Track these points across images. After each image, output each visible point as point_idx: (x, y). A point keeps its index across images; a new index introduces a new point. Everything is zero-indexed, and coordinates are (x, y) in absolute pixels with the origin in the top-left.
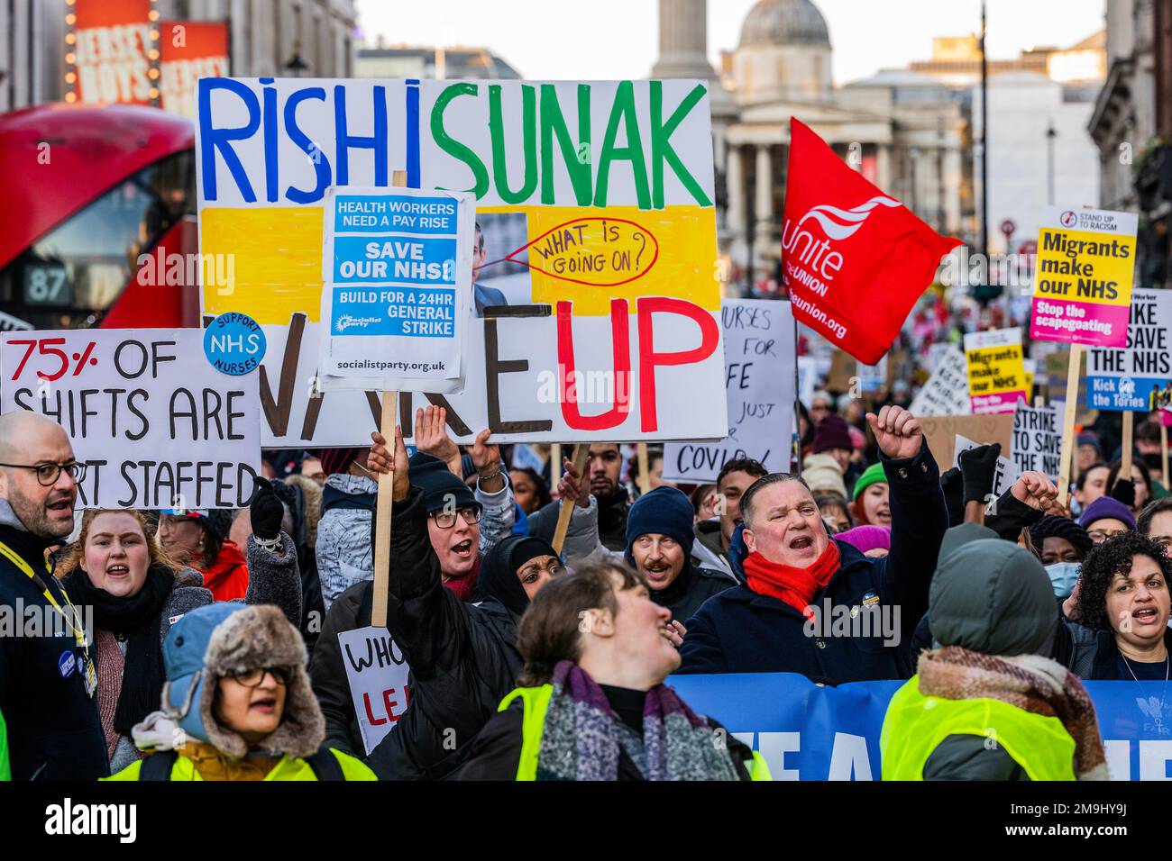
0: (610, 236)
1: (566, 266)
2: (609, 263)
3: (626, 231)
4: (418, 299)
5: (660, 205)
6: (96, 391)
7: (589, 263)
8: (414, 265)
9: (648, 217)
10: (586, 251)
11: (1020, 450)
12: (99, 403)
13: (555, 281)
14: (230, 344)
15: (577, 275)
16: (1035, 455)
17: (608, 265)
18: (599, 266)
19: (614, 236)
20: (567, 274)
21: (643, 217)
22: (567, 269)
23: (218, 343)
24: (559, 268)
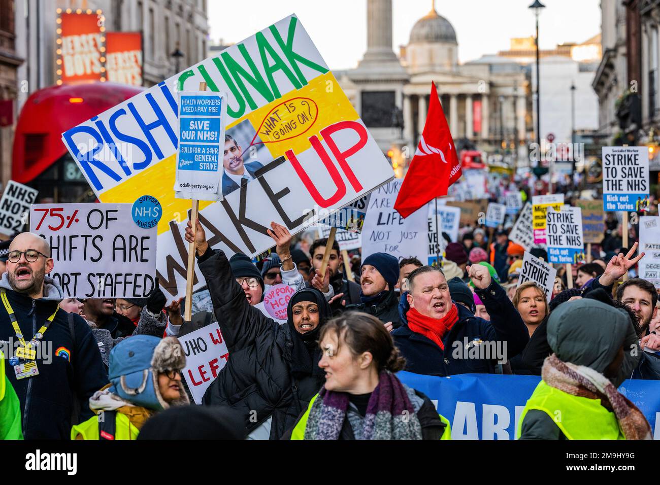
0: (291, 109)
1: (280, 134)
2: (298, 122)
3: (297, 103)
4: (206, 151)
5: (305, 83)
6: (77, 236)
7: (289, 127)
8: (205, 132)
9: (303, 92)
10: (284, 122)
11: (552, 234)
12: (79, 242)
13: (278, 143)
14: (145, 212)
15: (288, 135)
16: (561, 236)
17: (298, 123)
18: (294, 126)
19: (293, 108)
20: (282, 137)
21: (301, 92)
22: (281, 135)
23: (139, 212)
24: (277, 137)
